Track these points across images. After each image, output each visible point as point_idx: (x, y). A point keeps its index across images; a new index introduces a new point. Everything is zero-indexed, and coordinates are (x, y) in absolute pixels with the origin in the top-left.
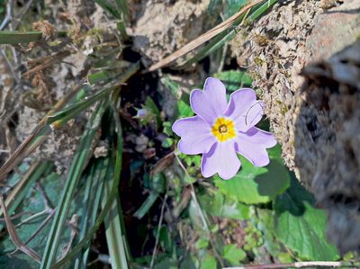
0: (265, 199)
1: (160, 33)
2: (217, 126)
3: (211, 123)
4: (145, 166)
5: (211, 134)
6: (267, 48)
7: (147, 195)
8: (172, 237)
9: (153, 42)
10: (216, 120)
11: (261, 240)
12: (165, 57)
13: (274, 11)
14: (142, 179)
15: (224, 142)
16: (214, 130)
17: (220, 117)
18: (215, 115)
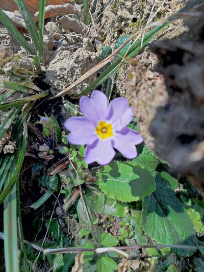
0: (137, 199)
1: (65, 69)
2: (100, 127)
3: (95, 124)
4: (45, 169)
5: (95, 132)
6: (137, 67)
7: (44, 192)
8: (60, 228)
9: (59, 76)
10: (99, 122)
11: (132, 233)
12: (67, 87)
13: (145, 52)
14: (41, 179)
15: (104, 140)
16: (97, 129)
17: (102, 120)
18: (99, 118)
